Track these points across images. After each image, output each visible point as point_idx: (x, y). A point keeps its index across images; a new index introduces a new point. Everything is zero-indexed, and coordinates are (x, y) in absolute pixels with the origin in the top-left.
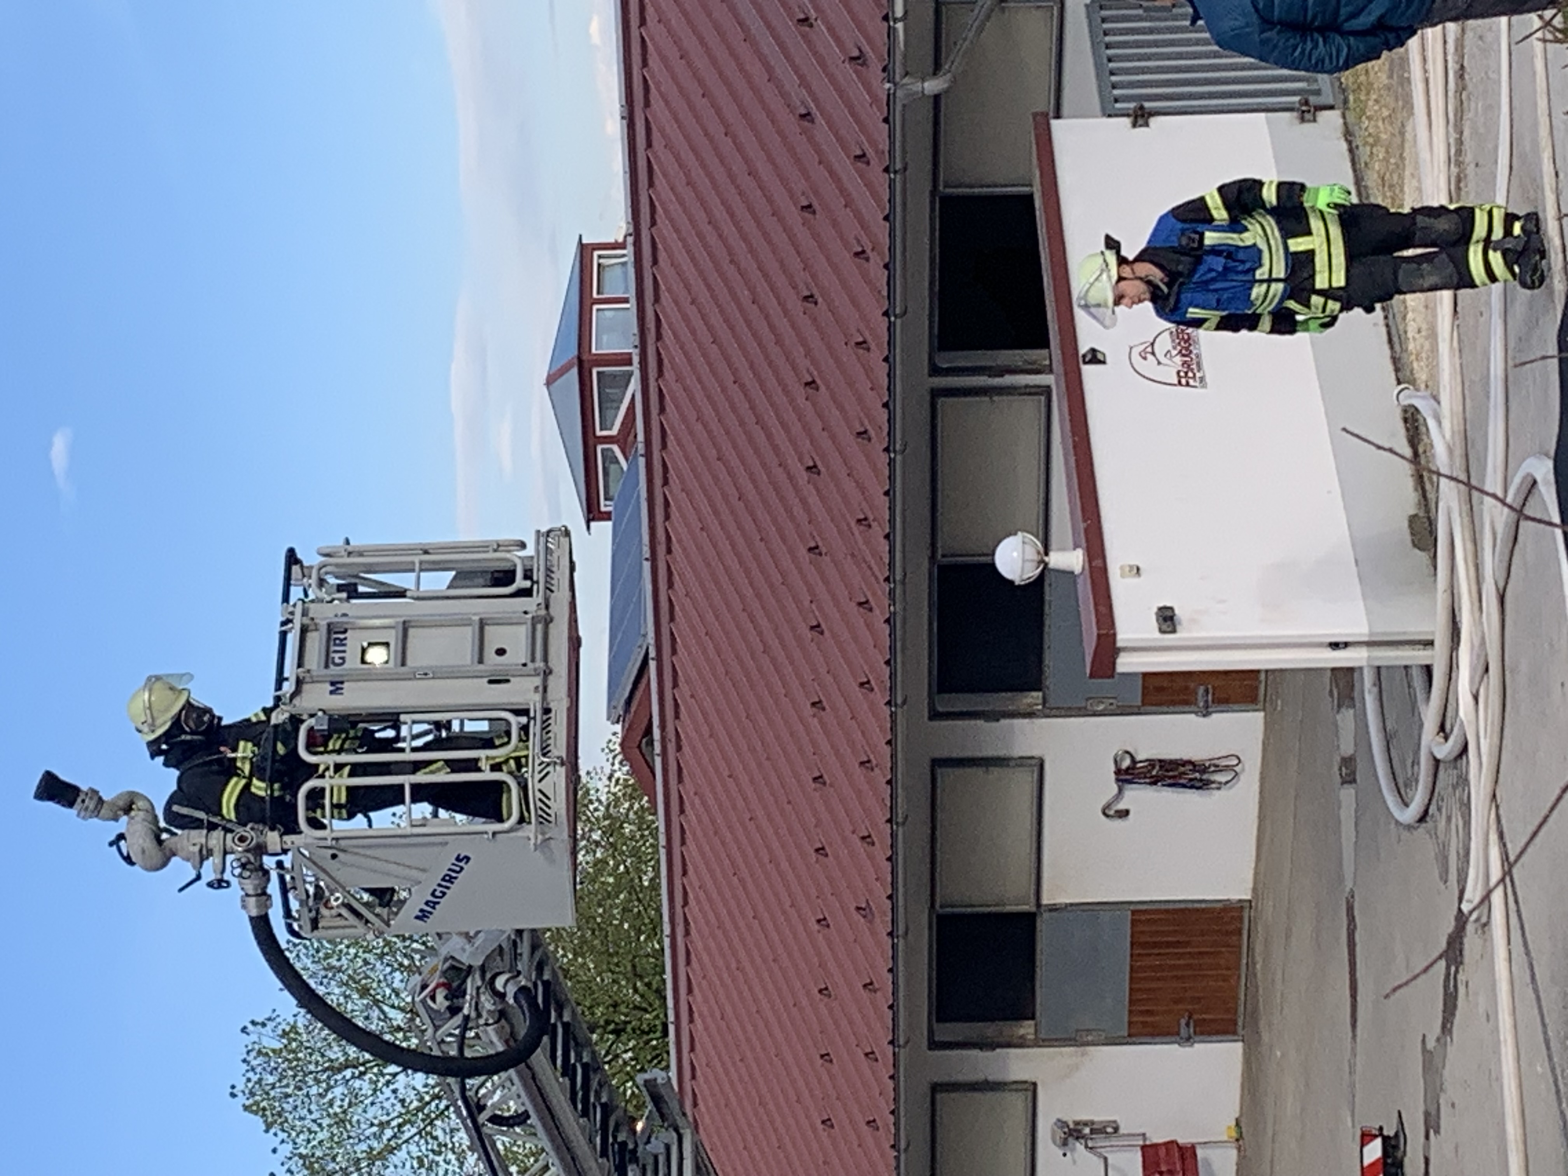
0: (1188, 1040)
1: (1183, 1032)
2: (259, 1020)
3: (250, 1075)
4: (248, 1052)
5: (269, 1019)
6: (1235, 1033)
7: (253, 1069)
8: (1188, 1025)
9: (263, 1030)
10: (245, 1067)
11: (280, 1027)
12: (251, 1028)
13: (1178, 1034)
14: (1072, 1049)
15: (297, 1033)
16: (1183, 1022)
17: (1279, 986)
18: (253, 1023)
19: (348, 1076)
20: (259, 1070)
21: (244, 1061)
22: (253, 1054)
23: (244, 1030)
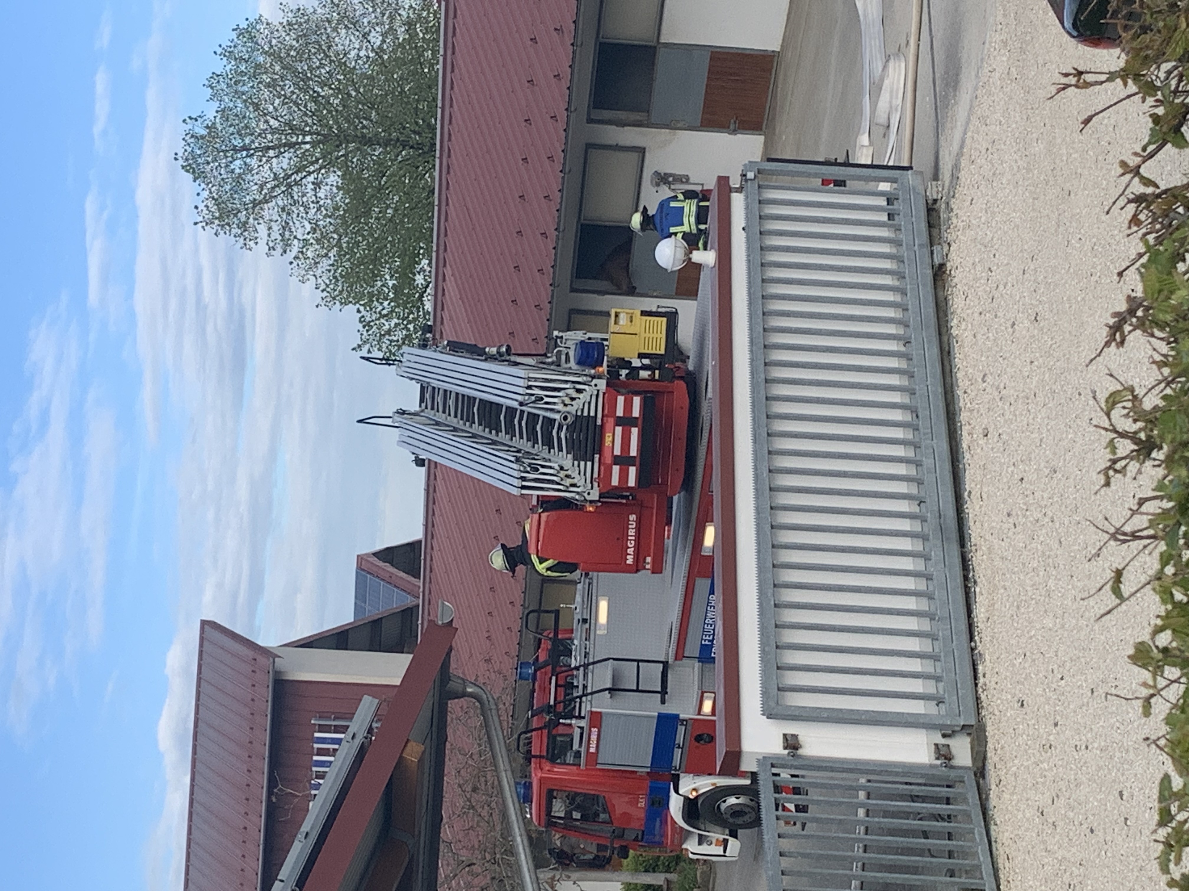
0: (734, 132)
1: (732, 127)
2: (194, 116)
3: (187, 147)
4: (186, 135)
5: (200, 116)
6: (761, 130)
7: (189, 144)
8: (735, 122)
9: (196, 123)
10: (184, 143)
11: (206, 122)
12: (188, 120)
13: (729, 127)
14: (667, 131)
15: (215, 128)
16: (732, 121)
17: (789, 97)
18: (190, 118)
19: (244, 155)
20: (192, 145)
21: (184, 139)
22: (189, 136)
23: (184, 121)
